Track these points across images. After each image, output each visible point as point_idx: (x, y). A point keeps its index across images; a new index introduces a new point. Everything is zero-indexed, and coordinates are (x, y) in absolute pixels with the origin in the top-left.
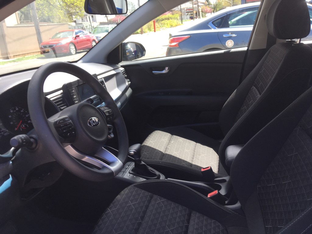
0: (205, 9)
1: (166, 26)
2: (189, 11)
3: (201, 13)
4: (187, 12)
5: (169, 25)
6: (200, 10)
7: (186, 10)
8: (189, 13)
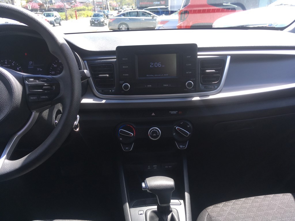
0: (113, 4)
1: (84, 16)
2: (98, 4)
3: (109, 6)
4: (97, 5)
5: (85, 15)
6: (108, 4)
7: (96, 3)
8: (99, 6)
